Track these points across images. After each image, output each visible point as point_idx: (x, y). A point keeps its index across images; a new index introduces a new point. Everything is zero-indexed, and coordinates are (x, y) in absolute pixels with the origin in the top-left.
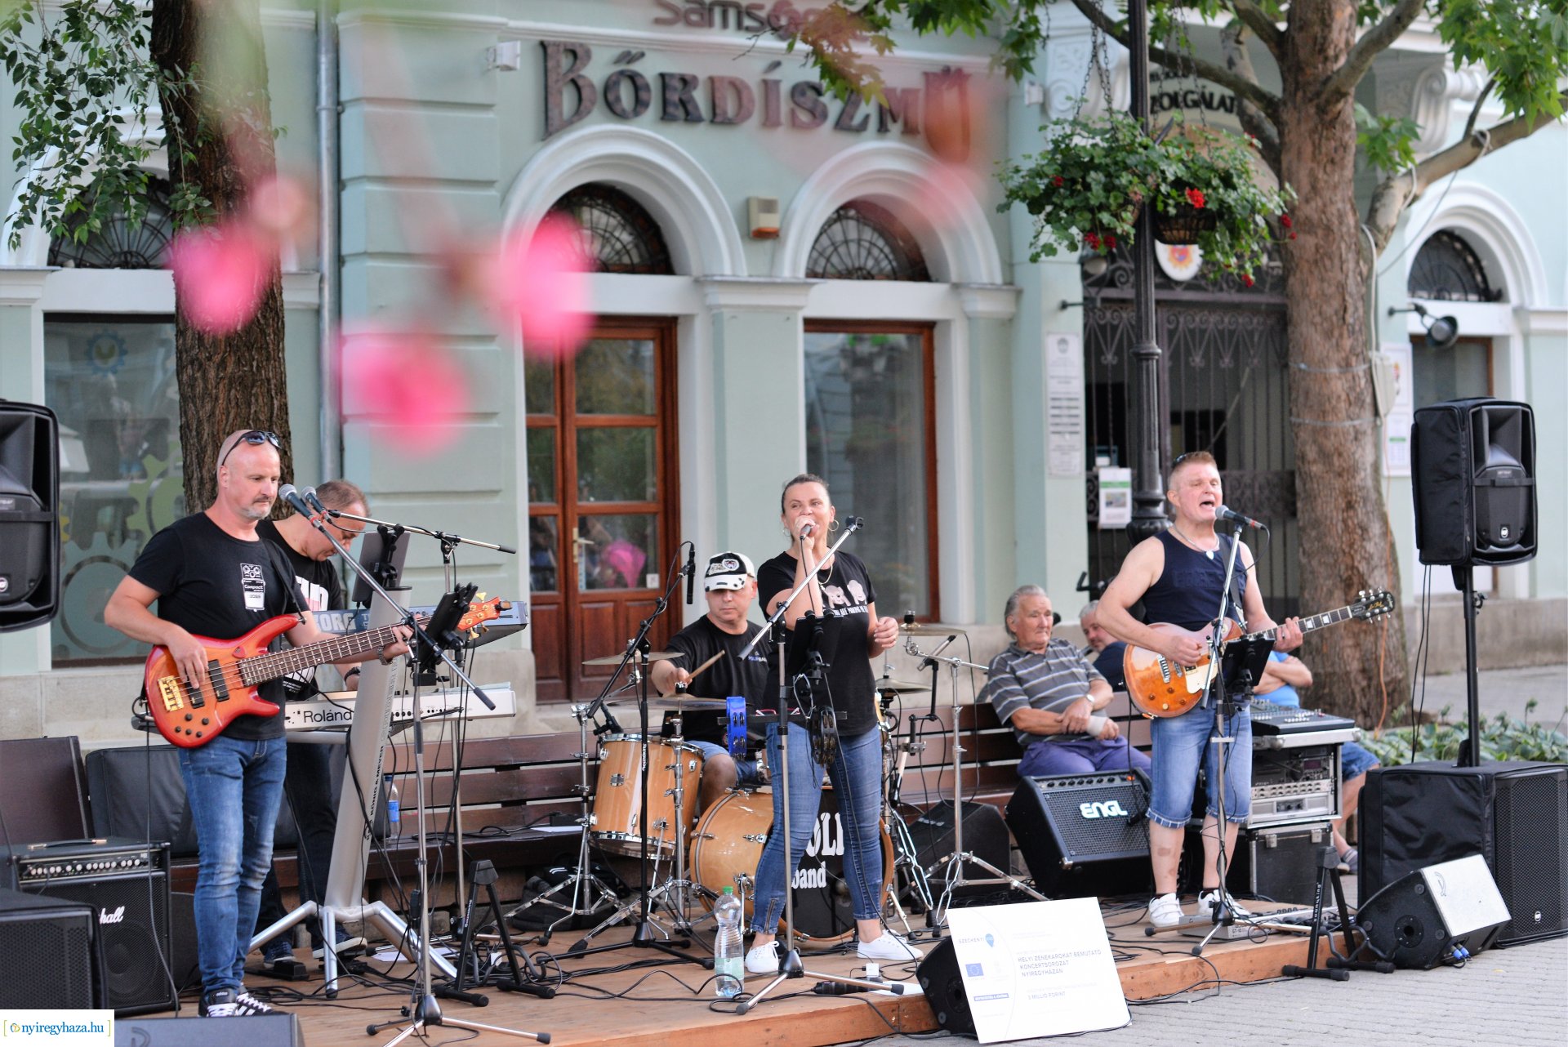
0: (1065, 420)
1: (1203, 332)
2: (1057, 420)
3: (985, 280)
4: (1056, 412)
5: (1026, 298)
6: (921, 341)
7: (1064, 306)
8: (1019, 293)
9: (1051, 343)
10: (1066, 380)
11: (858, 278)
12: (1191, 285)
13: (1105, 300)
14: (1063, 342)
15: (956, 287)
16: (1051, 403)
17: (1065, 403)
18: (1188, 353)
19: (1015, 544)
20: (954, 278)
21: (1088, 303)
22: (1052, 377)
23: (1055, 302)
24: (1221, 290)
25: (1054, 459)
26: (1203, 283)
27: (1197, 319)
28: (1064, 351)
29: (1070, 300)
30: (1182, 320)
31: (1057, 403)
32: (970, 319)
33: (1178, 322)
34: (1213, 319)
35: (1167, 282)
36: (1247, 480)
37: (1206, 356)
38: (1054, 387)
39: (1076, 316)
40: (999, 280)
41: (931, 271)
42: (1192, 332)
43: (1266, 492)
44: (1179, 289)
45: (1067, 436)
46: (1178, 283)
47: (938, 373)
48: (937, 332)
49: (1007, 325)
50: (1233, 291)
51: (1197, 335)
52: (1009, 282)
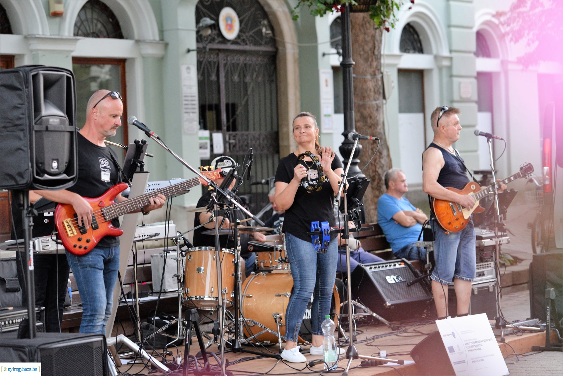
0: (190, 106)
1: (238, 64)
2: (187, 106)
3: (151, 38)
4: (186, 102)
5: (170, 47)
6: (120, 68)
7: (189, 51)
8: (166, 45)
9: (183, 68)
10: (190, 87)
11: (93, 37)
12: (234, 42)
14: (188, 68)
15: (138, 42)
16: (184, 98)
17: (190, 98)
18: (232, 75)
19: (166, 167)
20: (136, 37)
21: (199, 51)
22: (184, 86)
23: (185, 50)
24: (246, 44)
25: (186, 125)
26: (239, 41)
27: (235, 58)
28: (189, 73)
29: (191, 48)
30: (229, 59)
31: (186, 98)
32: (144, 57)
33: (227, 60)
34: (242, 58)
35: (225, 40)
36: (257, 136)
37: (239, 76)
38: (185, 91)
39: (193, 56)
40: (157, 38)
41: (124, 34)
42: (233, 64)
43: (265, 142)
44: (229, 44)
45: (191, 114)
46: (229, 41)
47: (128, 84)
48: (127, 64)
49: (161, 60)
50: (252, 45)
51: (235, 66)
52: (162, 39)
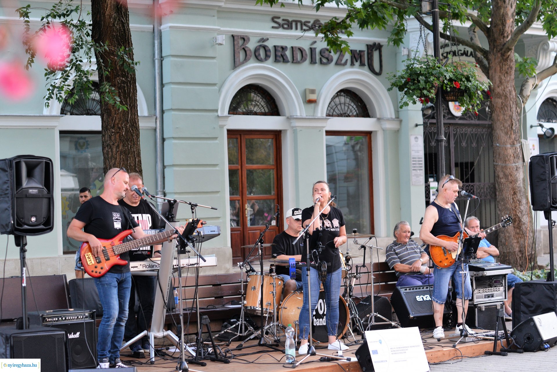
0: (418, 165)
1: (466, 134)
2: (415, 165)
3: (389, 117)
4: (414, 162)
5: (403, 123)
6: (367, 138)
7: (417, 125)
8: (401, 121)
9: (412, 139)
10: (418, 151)
11: (345, 117)
12: (460, 118)
13: (430, 123)
14: (416, 138)
15: (379, 119)
16: (412, 160)
17: (417, 160)
18: (461, 142)
19: (401, 209)
20: (378, 116)
21: (425, 124)
22: (413, 150)
23: (414, 124)
24: (472, 119)
25: (413, 179)
26: (466, 117)
27: (464, 130)
28: (417, 141)
29: (418, 124)
30: (458, 130)
31: (414, 160)
32: (384, 130)
33: (457, 131)
34: (469, 130)
35: (453, 117)
36: (482, 186)
37: (467, 143)
38: (413, 154)
39: (421, 129)
40: (394, 117)
41: (370, 114)
42: (462, 134)
43: (489, 190)
44: (457, 120)
45: (418, 171)
46: (457, 117)
47: (373, 149)
48: (372, 135)
49: (397, 132)
50: (476, 120)
51: (463, 135)
52: (397, 117)
